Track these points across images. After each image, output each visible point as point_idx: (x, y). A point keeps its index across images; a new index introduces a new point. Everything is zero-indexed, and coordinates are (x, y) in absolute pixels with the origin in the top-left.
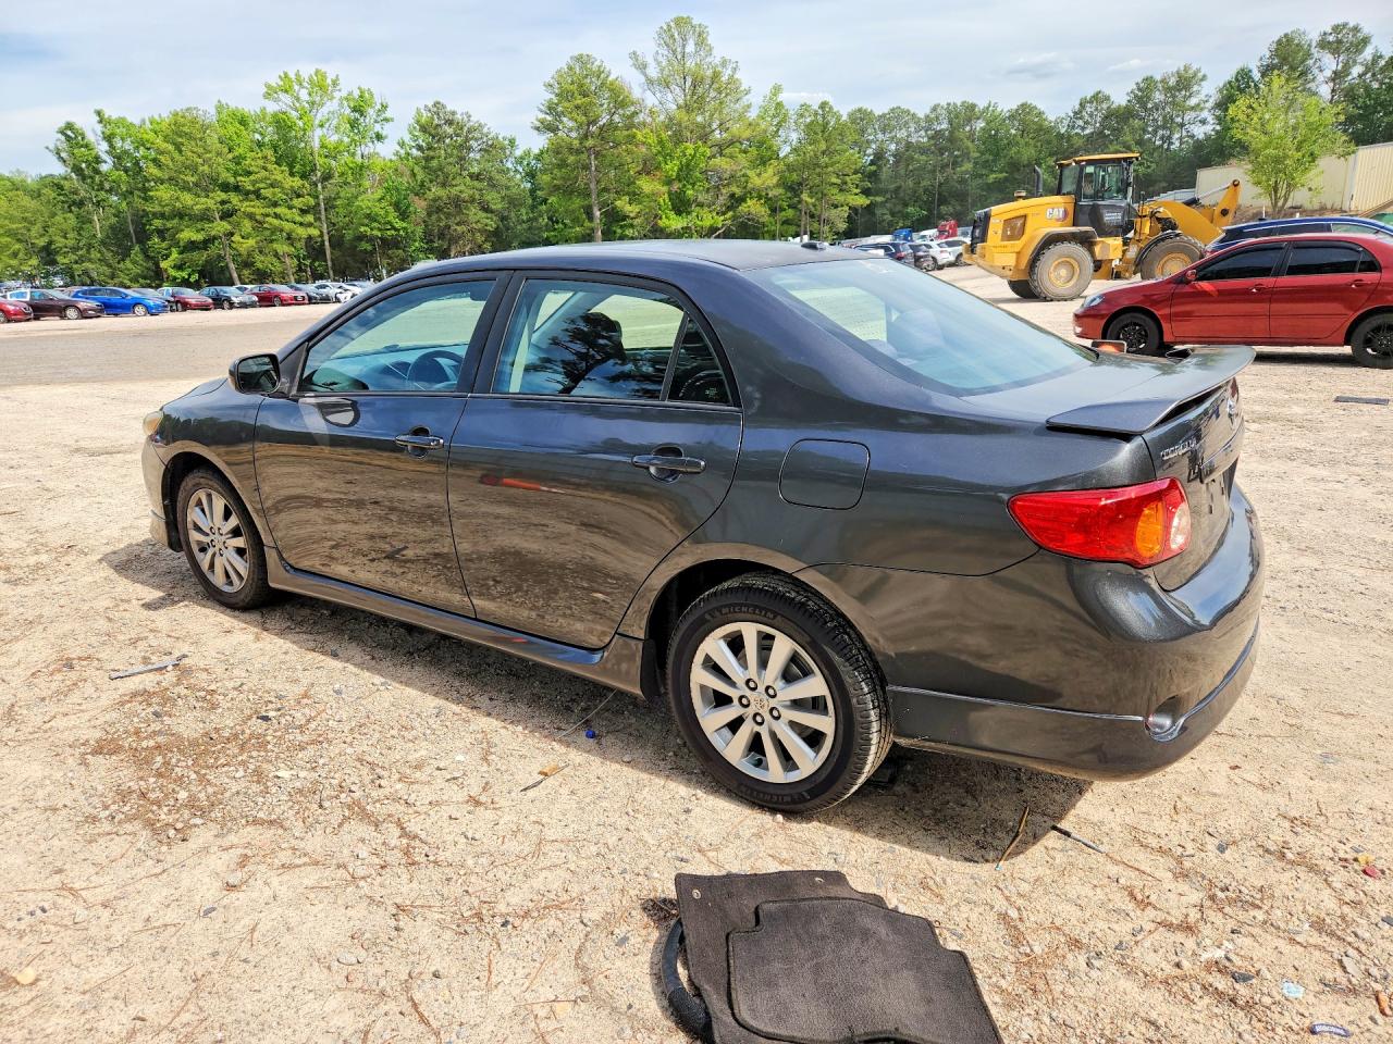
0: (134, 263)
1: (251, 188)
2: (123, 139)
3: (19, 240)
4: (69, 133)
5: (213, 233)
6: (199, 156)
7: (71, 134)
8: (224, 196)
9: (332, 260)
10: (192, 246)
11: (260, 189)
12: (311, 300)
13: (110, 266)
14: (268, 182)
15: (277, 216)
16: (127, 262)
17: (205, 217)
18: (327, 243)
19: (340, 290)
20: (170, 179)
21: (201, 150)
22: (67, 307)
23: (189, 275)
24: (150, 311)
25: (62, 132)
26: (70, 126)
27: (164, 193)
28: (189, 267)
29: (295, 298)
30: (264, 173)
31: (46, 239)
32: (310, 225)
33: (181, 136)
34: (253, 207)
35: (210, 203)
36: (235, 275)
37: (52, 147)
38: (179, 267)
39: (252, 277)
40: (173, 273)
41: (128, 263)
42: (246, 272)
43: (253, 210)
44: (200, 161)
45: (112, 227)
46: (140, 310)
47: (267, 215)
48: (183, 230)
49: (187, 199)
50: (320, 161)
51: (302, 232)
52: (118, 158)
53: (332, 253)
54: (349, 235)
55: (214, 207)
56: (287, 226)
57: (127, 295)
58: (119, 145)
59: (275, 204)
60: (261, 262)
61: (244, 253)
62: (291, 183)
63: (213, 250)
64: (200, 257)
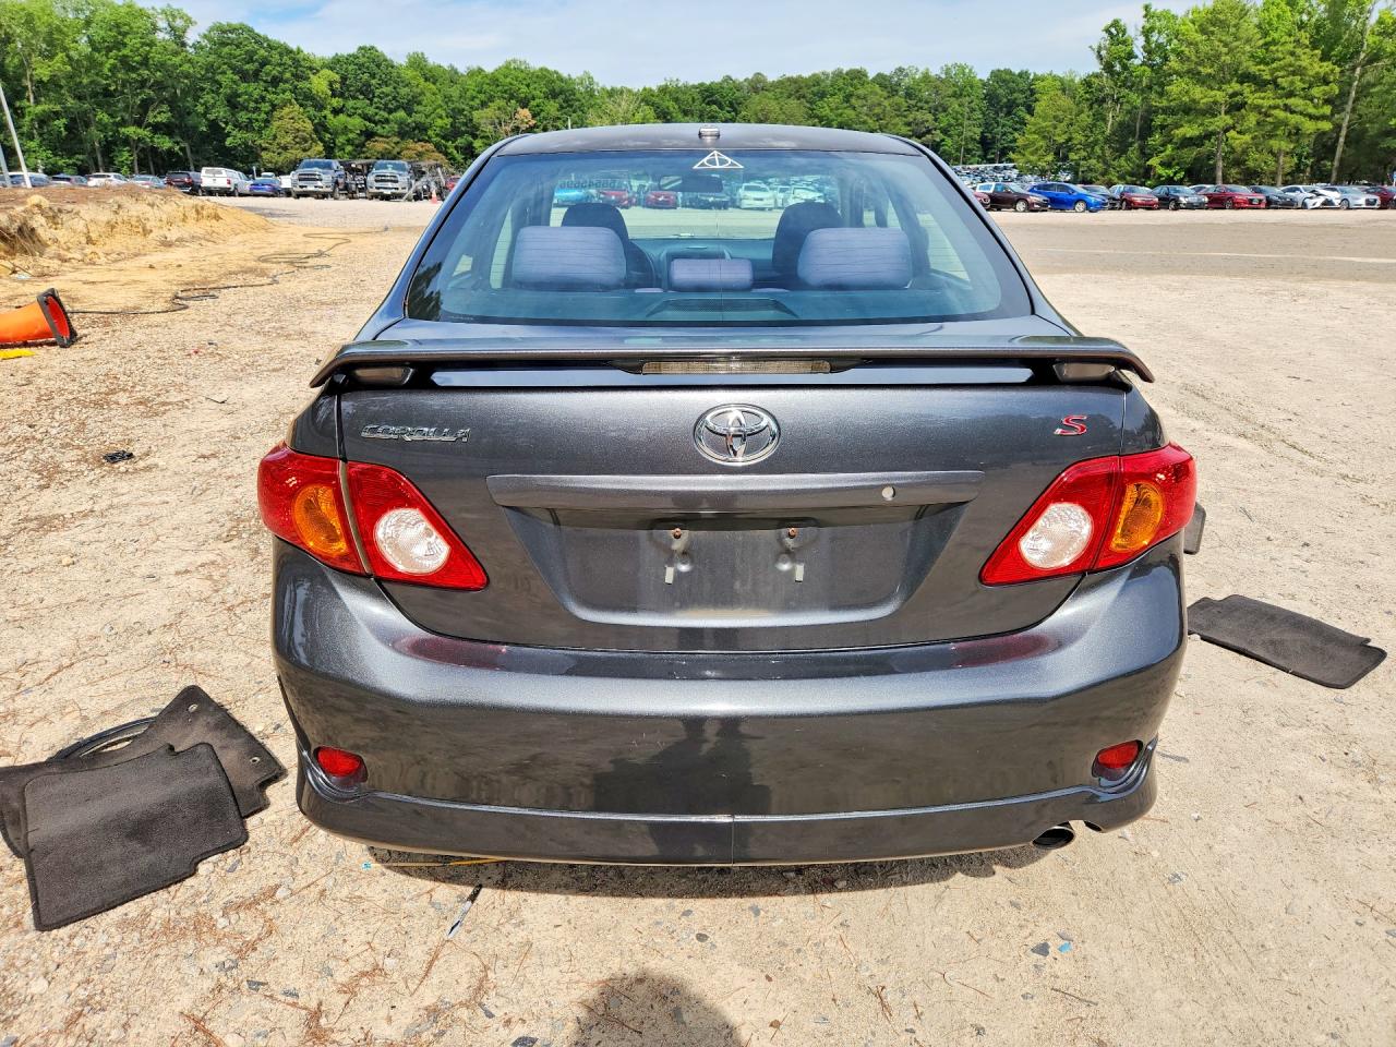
0: (1128, 159)
1: (1269, 77)
2: (1159, 33)
3: (1044, 137)
4: (1113, 30)
5: (1210, 129)
6: (1226, 45)
7: (1116, 32)
8: (1236, 87)
9: (1341, 160)
10: (1188, 142)
11: (1277, 77)
12: (1270, 204)
13: (1105, 163)
14: (1291, 69)
15: (1287, 108)
16: (1123, 159)
17: (1211, 111)
18: (1342, 140)
19: (1310, 195)
20: (1189, 72)
21: (1229, 39)
22: (1019, 200)
23: (1175, 173)
24: (1089, 208)
25: (1107, 30)
26: (1116, 24)
27: (1176, 88)
28: (1178, 164)
29: (1251, 201)
30: (1290, 59)
31: (1066, 137)
32: (1323, 117)
33: (1214, 25)
34: (1263, 99)
35: (1220, 96)
36: (1220, 174)
37: (1095, 46)
38: (1166, 165)
39: (1238, 176)
40: (1161, 171)
41: (1122, 161)
42: (1233, 171)
43: (1260, 101)
44: (1225, 50)
45: (1121, 124)
46: (1080, 206)
47: (1276, 107)
48: (1182, 126)
49: (1198, 92)
50: (1370, 39)
51: (1309, 126)
52: (1149, 51)
53: (1344, 151)
54: (1373, 129)
55: (1222, 100)
56: (1294, 119)
57: (1073, 191)
58: (1154, 39)
59: (1291, 94)
60: (1254, 160)
61: (1239, 149)
62: (1318, 69)
63: (1207, 146)
64: (1190, 154)
